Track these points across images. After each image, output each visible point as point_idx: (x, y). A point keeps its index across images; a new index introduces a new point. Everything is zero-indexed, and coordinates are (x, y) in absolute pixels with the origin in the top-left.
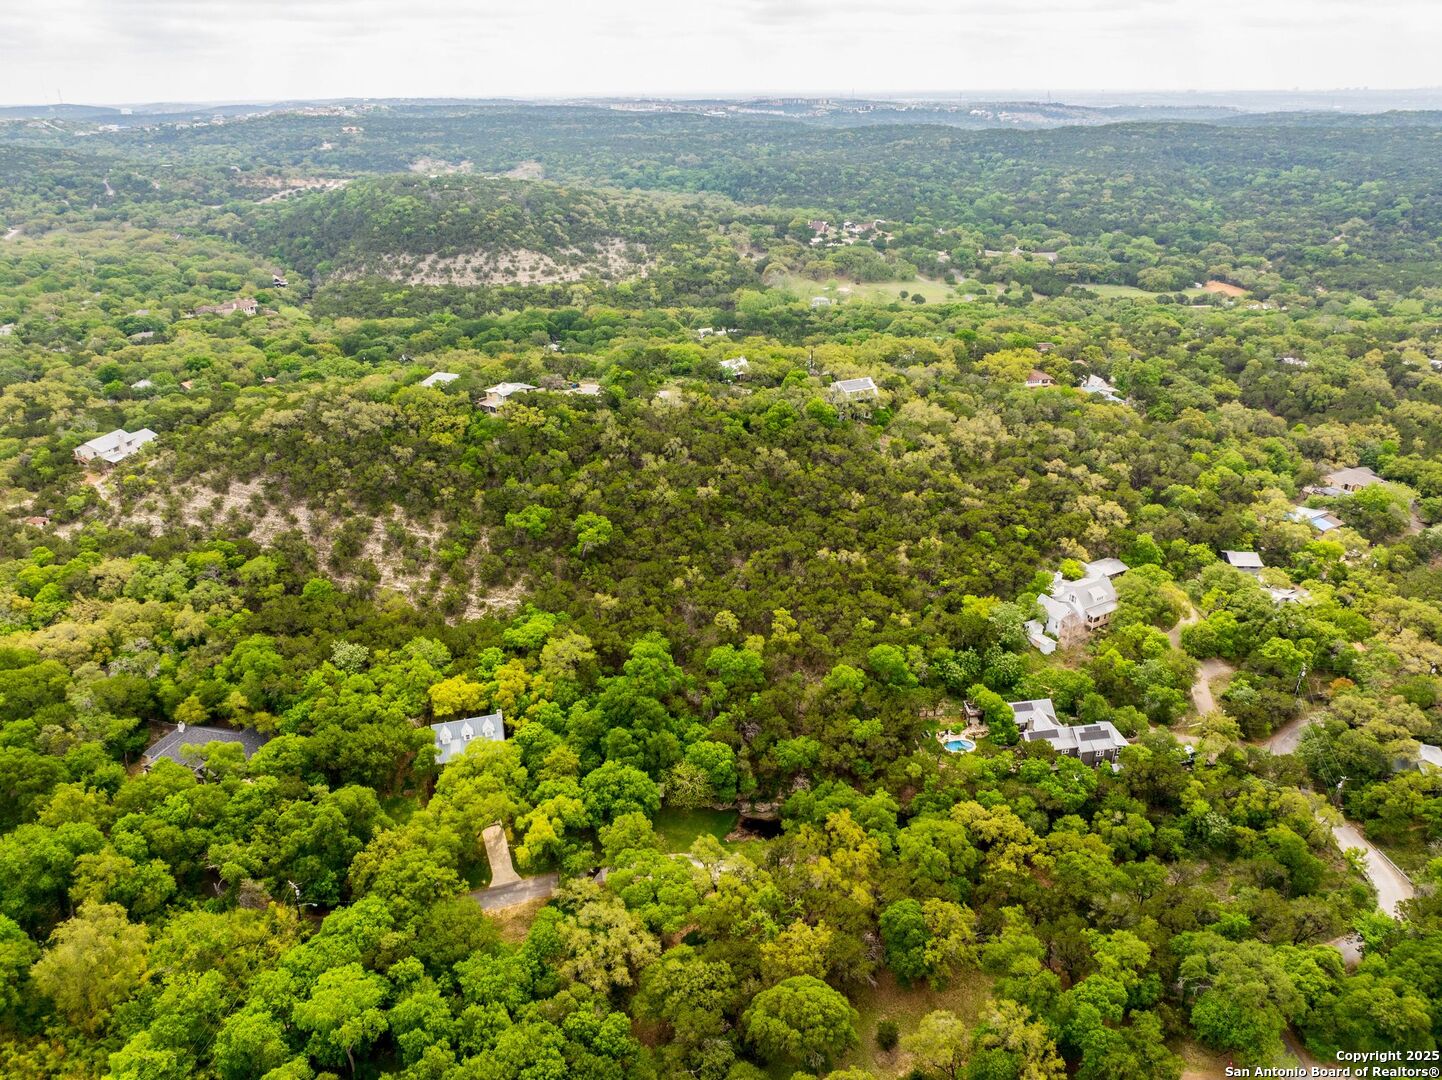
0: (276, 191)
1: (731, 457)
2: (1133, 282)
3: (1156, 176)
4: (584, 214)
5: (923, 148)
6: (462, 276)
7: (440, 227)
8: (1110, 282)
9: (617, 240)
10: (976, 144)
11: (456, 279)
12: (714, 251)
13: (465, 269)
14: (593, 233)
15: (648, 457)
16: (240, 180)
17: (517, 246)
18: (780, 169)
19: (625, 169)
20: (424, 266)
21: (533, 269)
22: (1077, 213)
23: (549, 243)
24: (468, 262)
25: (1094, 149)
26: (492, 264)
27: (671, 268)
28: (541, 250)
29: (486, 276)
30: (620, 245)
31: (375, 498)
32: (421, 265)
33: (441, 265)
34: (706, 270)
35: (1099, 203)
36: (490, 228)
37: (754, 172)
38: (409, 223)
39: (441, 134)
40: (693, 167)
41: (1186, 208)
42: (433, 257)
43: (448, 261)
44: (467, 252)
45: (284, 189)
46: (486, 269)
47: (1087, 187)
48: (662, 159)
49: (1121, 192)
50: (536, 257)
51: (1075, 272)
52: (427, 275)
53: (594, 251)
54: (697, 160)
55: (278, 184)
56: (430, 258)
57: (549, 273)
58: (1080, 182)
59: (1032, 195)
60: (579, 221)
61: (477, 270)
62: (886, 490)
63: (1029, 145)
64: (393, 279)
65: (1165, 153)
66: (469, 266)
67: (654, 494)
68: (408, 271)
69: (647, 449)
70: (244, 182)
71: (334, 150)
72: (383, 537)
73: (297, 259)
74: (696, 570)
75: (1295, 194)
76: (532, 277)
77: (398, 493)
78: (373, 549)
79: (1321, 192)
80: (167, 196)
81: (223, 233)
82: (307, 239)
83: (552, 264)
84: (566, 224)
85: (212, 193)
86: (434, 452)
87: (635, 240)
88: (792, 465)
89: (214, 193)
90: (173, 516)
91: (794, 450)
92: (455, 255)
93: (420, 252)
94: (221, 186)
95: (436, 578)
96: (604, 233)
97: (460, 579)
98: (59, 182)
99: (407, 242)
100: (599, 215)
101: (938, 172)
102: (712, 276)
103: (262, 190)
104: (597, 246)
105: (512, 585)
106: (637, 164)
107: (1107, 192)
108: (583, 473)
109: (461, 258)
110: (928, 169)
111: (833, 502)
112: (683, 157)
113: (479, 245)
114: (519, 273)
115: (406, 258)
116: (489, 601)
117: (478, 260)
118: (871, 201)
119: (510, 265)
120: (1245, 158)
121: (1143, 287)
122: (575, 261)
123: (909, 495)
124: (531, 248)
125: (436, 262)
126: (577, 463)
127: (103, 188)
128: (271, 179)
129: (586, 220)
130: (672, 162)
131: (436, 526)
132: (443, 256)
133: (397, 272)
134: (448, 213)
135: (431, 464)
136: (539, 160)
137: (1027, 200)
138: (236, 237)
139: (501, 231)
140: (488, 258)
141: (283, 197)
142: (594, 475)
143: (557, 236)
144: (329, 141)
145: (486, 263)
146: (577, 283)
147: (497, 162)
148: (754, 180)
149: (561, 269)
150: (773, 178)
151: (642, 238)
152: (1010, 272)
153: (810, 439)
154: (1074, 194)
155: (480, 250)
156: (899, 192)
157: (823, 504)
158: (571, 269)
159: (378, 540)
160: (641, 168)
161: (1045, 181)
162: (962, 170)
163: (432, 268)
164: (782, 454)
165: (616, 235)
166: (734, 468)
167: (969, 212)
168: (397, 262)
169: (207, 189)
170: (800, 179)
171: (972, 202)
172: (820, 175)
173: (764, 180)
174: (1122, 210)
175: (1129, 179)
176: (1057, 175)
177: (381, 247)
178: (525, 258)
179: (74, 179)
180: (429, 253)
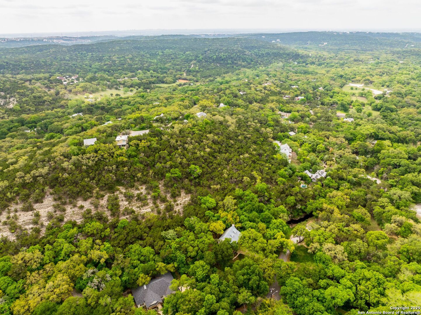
2: (163, 82)
5: (59, 52)
8: (157, 83)
22: (125, 66)
25: (113, 48)
35: (129, 63)
41: (151, 62)
47: (122, 59)
49: (132, 59)
51: (148, 82)
58: (118, 58)
59: (107, 63)
62: (235, 138)
63: (92, 49)
67: (198, 155)
69: (184, 143)
72: (124, 199)
75: (173, 56)
77: (119, 182)
78: (124, 204)
79: (178, 55)
86: (123, 164)
88: (216, 137)
95: (155, 203)
97: (164, 200)
101: (71, 59)
105: (180, 195)
107: (128, 60)
110: (67, 58)
118: (59, 69)
120: (152, 48)
121: (166, 83)
131: (140, 187)
153: (212, 130)
154: (120, 61)
156: (66, 66)
159: (122, 200)
161: (107, 58)
162: (77, 57)
170: (26, 65)
171: (91, 67)
172: (33, 63)
173: (11, 66)
174: (136, 64)
175: (130, 56)
176: (110, 57)
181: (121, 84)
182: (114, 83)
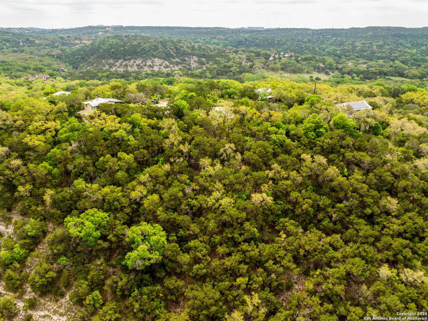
0: (77, 44)
1: (280, 163)
2: (402, 76)
3: (391, 42)
4: (182, 47)
5: (303, 34)
6: (132, 68)
7: (125, 49)
8: (392, 75)
9: (194, 57)
10: (321, 33)
11: (129, 69)
12: (232, 60)
13: (133, 65)
14: (185, 54)
15: (205, 161)
16: (66, 41)
17: (154, 56)
18: (253, 39)
19: (199, 40)
20: (118, 64)
21: (160, 65)
22: (365, 53)
23: (167, 57)
24: (135, 62)
25: (366, 34)
26: (144, 63)
27: (216, 66)
28: (164, 59)
29: (141, 68)
30: (195, 58)
32: (117, 64)
33: (124, 63)
34: (229, 67)
35: (373, 50)
36: (144, 50)
37: (244, 40)
38: (114, 48)
40: (222, 40)
41: (406, 52)
42: (122, 60)
43: (127, 62)
44: (135, 59)
45: (80, 44)
46: (142, 65)
47: (367, 45)
48: (211, 37)
49: (380, 47)
50: (162, 61)
51: (377, 71)
52: (118, 67)
53: (185, 60)
54: (224, 38)
55: (79, 42)
56: (120, 61)
57: (167, 67)
58: (363, 44)
59: (346, 48)
60: (180, 49)
61: (137, 65)
62: (416, 195)
63: (340, 33)
64: (105, 69)
65: (392, 35)
66: (135, 64)
67: (211, 200)
68: (111, 65)
69: (204, 153)
70: (67, 41)
71: (103, 34)
73: (74, 63)
76: (160, 68)
80: (40, 45)
81: (53, 56)
82: (79, 56)
83: (168, 64)
84: (175, 50)
85: (55, 44)
86: (24, 151)
87: (201, 57)
88: (332, 171)
89: (56, 44)
91: (331, 156)
92: (130, 60)
93: (116, 59)
94: (59, 42)
96: (190, 54)
98: (5, 40)
99: (112, 55)
100: (187, 47)
101: (309, 41)
102: (232, 69)
103: (73, 44)
104: (186, 59)
106: (203, 38)
107: (375, 47)
109: (132, 61)
110: (306, 40)
111: (375, 209)
112: (219, 37)
113: (140, 56)
114: (154, 67)
115: (112, 61)
117: (138, 62)
119: (151, 64)
120: (422, 37)
121: (406, 77)
122: (177, 64)
124: (160, 58)
125: (122, 62)
127: (19, 42)
128: (77, 41)
129: (183, 49)
130: (215, 38)
131: (13, 220)
132: (125, 60)
133: (107, 66)
134: (129, 44)
135: (18, 162)
137: (345, 49)
138: (57, 57)
139: (149, 51)
140: (143, 61)
141: (80, 46)
143: (171, 54)
144: (101, 32)
145: (142, 63)
146: (177, 70)
148: (244, 43)
149: (171, 66)
150: (250, 42)
151: (204, 56)
152: (351, 70)
153: (341, 147)
154: (362, 48)
155: (140, 58)
156: (297, 46)
157: (368, 211)
158: (176, 66)
160: (204, 40)
161: (349, 44)
162: (317, 41)
163: (121, 65)
164: (323, 160)
165: (194, 55)
166: (284, 173)
167: (323, 53)
168: (107, 62)
169: (54, 43)
170: (260, 42)
171: (324, 50)
172: (268, 41)
173: (248, 42)
174: (382, 53)
175: (381, 43)
176: (354, 42)
177: (102, 57)
178: (157, 61)
179: (10, 39)
180: (120, 59)
181: (337, 69)
182: (328, 67)
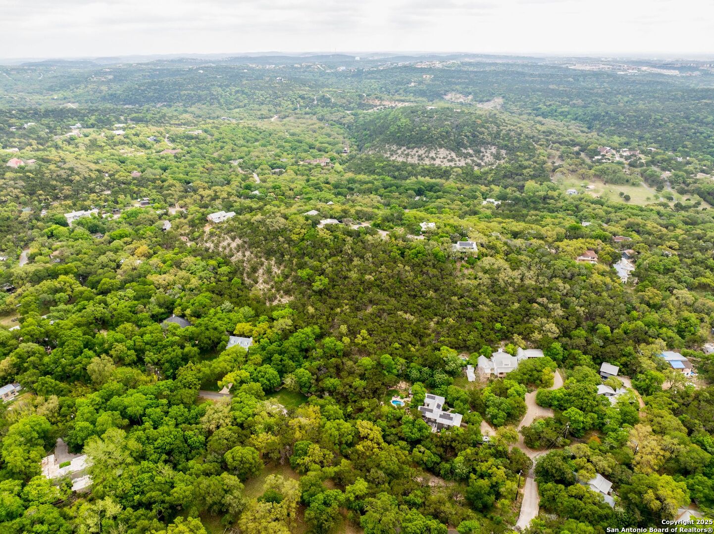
0: (376, 106)
1: (387, 266)
4: (482, 133)
6: (412, 158)
7: (412, 135)
9: (493, 147)
11: (409, 159)
12: (535, 158)
13: (415, 155)
14: (483, 143)
15: (356, 259)
17: (441, 146)
18: (617, 113)
19: (541, 106)
20: (399, 152)
21: (444, 158)
23: (458, 146)
24: (417, 152)
26: (427, 154)
27: (509, 165)
28: (452, 150)
29: (422, 159)
30: (493, 150)
31: (269, 253)
33: (406, 152)
34: (525, 168)
36: (432, 137)
37: (603, 114)
38: (401, 131)
39: (467, 80)
40: (577, 107)
43: (409, 150)
44: (419, 147)
45: (380, 106)
46: (424, 156)
48: (563, 102)
50: (448, 152)
52: (399, 156)
53: (480, 152)
54: (582, 103)
55: (378, 104)
56: (403, 149)
57: (451, 161)
60: (478, 137)
61: (419, 156)
64: (386, 156)
66: (417, 154)
67: (350, 274)
68: (393, 153)
70: (365, 101)
71: (415, 86)
72: (265, 268)
73: (360, 141)
74: (347, 307)
76: (442, 162)
77: (276, 254)
78: (261, 272)
80: (335, 105)
81: (344, 124)
82: (368, 132)
83: (454, 156)
84: (470, 138)
87: (502, 148)
89: (352, 105)
90: (217, 246)
91: (415, 268)
92: (413, 148)
93: (400, 145)
94: (355, 102)
95: (272, 287)
96: (488, 143)
97: (278, 290)
98: (300, 97)
99: (397, 140)
100: (490, 134)
102: (525, 171)
103: (371, 106)
104: (482, 149)
105: (291, 296)
106: (548, 104)
108: (329, 261)
109: (415, 150)
112: (574, 102)
113: (425, 145)
114: (437, 159)
115: (394, 147)
116: (282, 300)
117: (421, 152)
119: (434, 155)
122: (467, 156)
123: (455, 298)
124: (447, 148)
125: (405, 150)
126: (332, 255)
127: (314, 100)
128: (376, 101)
129: (482, 136)
130: (568, 103)
131: (280, 269)
132: (408, 148)
133: (389, 153)
134: (417, 129)
135: (287, 245)
136: (503, 97)
138: (348, 127)
139: (437, 139)
140: (426, 151)
141: (377, 109)
142: (333, 262)
143: (463, 144)
144: (415, 82)
147: (483, 97)
148: (601, 118)
149: (458, 159)
150: (611, 118)
153: (425, 265)
155: (424, 147)
158: (463, 160)
159: (263, 269)
163: (402, 153)
164: (409, 269)
165: (494, 145)
166: (386, 270)
168: (390, 149)
169: (350, 103)
177: (387, 141)
178: (443, 152)
179: (306, 96)
180: (404, 146)
